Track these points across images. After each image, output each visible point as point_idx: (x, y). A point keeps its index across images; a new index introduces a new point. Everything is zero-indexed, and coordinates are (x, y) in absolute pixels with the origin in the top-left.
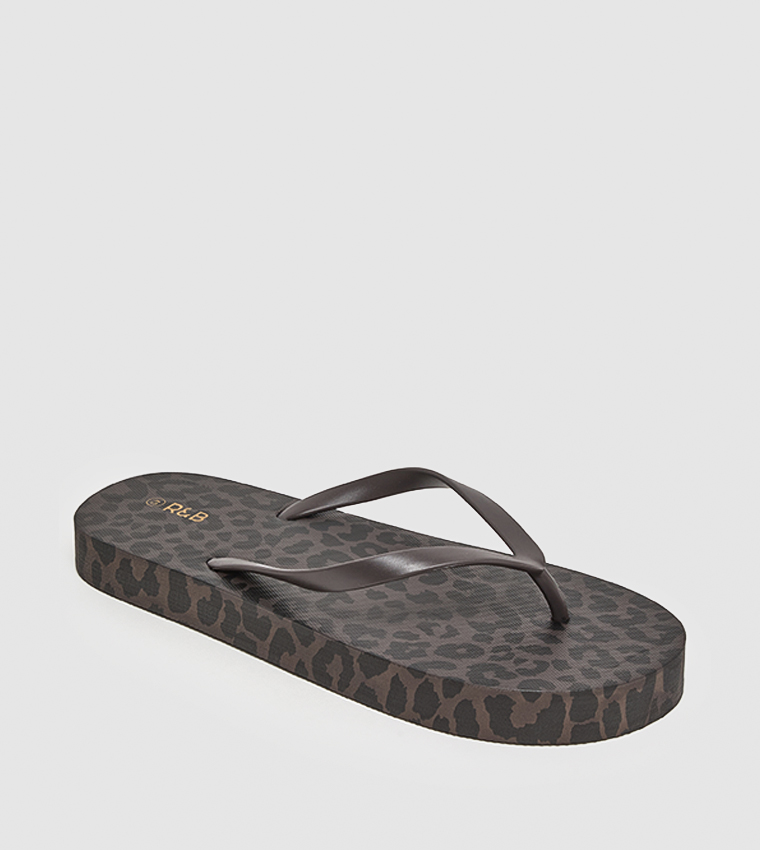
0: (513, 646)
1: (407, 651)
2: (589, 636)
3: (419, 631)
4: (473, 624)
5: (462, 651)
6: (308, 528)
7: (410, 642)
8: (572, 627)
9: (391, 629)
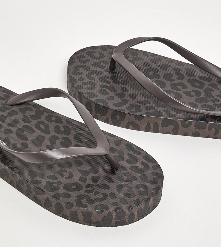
0: (95, 184)
1: (52, 187)
2: (125, 178)
3: (58, 175)
4: (80, 171)
5: (74, 187)
6: (18, 112)
7: (54, 181)
8: (119, 173)
9: (47, 174)
